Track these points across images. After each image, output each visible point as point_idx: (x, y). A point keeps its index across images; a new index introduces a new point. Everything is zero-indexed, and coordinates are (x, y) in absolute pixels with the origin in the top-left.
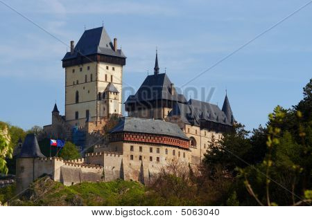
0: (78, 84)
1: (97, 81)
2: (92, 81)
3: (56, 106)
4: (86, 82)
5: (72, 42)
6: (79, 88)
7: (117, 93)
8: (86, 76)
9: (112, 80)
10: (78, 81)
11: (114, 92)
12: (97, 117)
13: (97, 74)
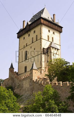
0: (27, 46)
1: (41, 38)
2: (37, 40)
3: (12, 64)
4: (33, 42)
5: (24, 21)
6: (27, 49)
7: (57, 49)
8: (33, 38)
9: (53, 40)
10: (27, 44)
11: (55, 48)
12: (41, 68)
13: (41, 34)
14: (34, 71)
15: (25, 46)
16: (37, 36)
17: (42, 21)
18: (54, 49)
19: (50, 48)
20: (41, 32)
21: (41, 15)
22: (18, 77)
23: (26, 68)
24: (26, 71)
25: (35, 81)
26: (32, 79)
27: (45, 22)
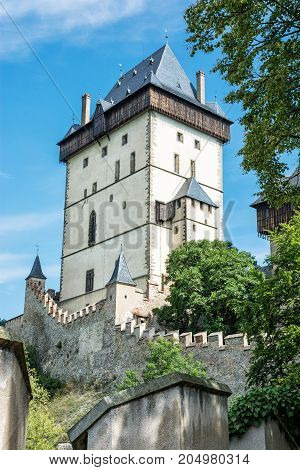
0: (95, 192)
1: (149, 165)
2: (133, 172)
3: (37, 262)
4: (117, 180)
5: (85, 98)
6: (97, 202)
7: (210, 206)
8: (118, 163)
9: (193, 172)
10: (95, 184)
11: (202, 203)
12: (148, 276)
13: (149, 147)
14: (120, 290)
15: (89, 193)
16: (133, 154)
17: (154, 98)
18: (198, 205)
19: (182, 201)
20: (149, 141)
21: (149, 76)
22: (60, 312)
23: (90, 275)
24: (89, 288)
25: (123, 328)
26: (113, 319)
27: (166, 104)
